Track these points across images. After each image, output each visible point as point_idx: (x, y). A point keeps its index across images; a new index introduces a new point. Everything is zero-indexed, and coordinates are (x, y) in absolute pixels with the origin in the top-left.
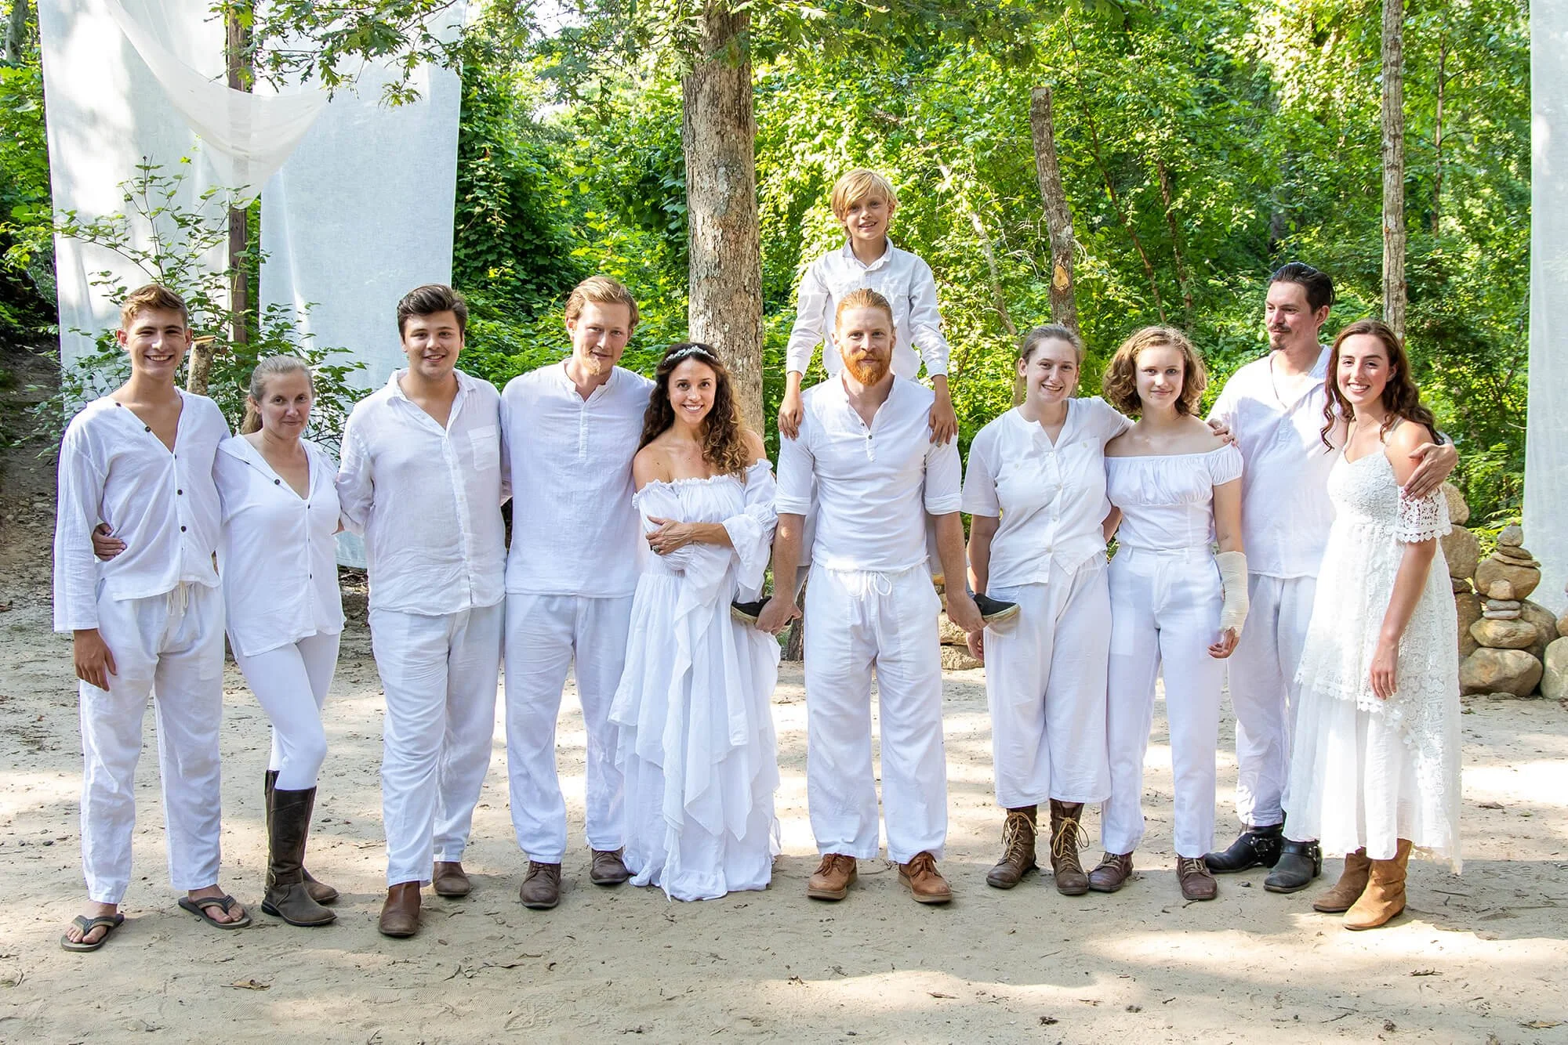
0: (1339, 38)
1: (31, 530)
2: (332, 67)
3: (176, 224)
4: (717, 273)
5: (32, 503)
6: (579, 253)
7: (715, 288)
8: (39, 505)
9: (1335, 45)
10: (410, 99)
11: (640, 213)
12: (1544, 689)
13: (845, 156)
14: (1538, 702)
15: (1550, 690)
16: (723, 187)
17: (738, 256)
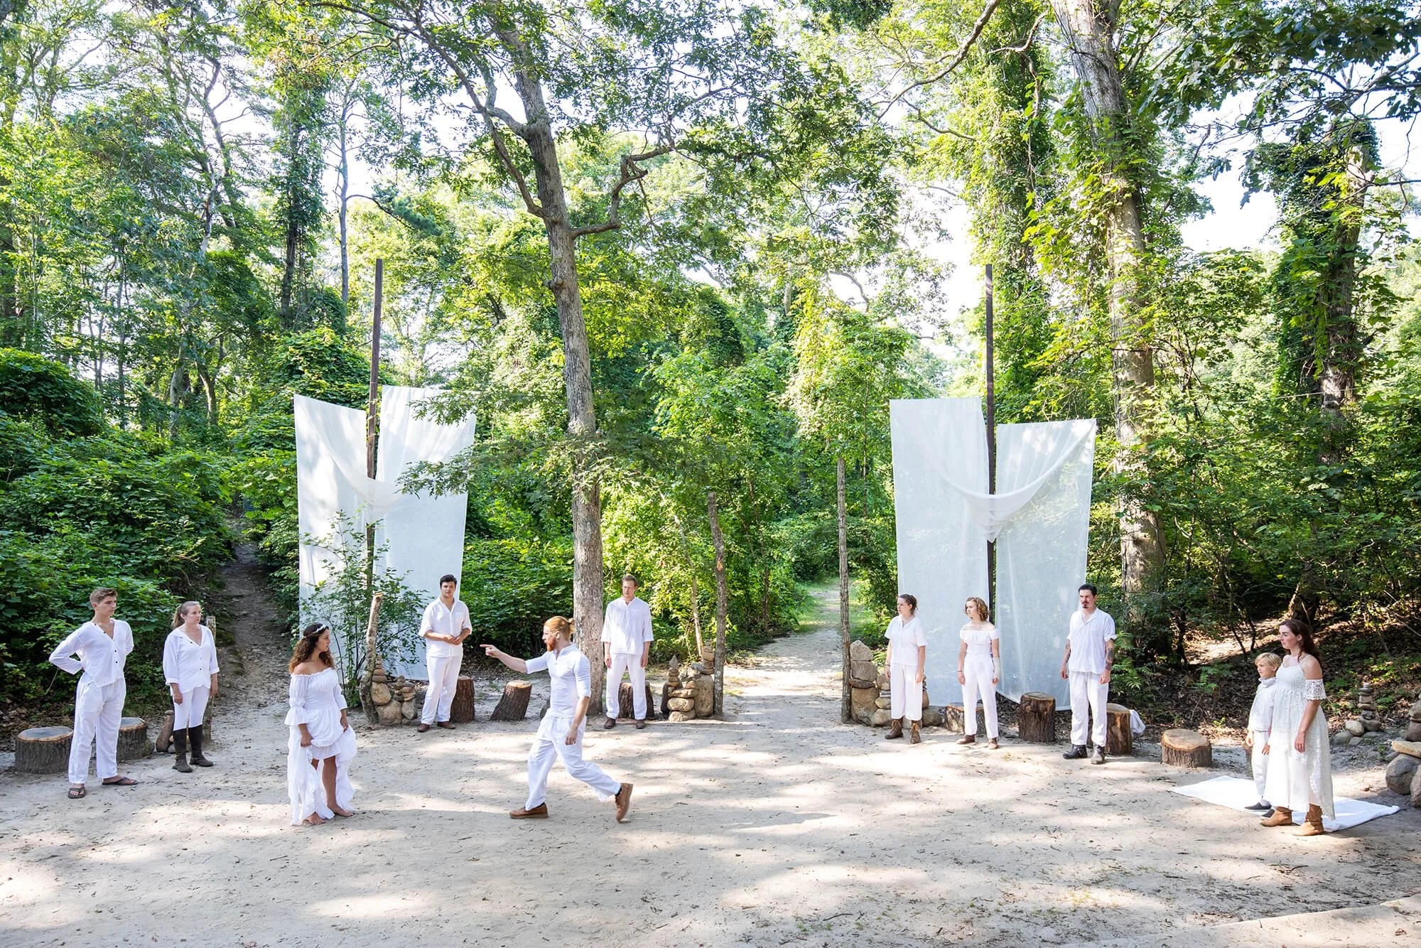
16: (589, 530)
17: (595, 557)
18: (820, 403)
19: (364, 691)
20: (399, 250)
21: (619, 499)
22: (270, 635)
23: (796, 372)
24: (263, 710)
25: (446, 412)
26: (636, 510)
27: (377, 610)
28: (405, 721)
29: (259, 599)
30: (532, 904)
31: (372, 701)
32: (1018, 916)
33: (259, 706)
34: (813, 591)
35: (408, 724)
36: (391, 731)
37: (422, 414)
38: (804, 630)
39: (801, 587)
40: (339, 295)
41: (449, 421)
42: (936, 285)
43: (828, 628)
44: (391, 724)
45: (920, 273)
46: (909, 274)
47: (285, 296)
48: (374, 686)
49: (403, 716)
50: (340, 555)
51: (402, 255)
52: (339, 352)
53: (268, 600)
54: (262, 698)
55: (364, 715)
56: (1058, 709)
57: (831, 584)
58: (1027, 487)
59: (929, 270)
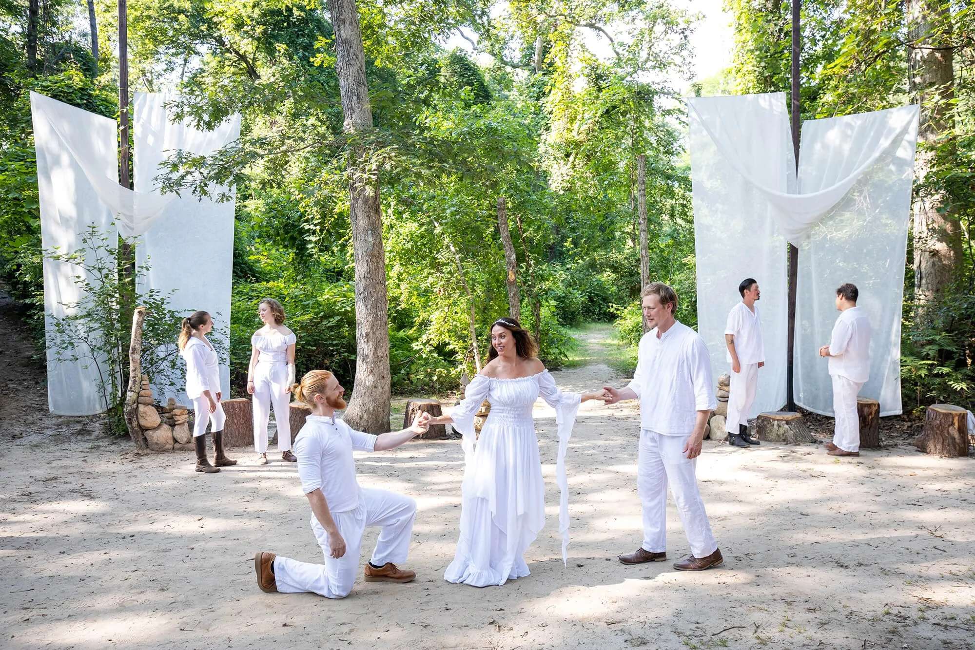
0: (577, 154)
1: (12, 398)
2: (205, 188)
3: (108, 253)
4: (369, 276)
5: (7, 385)
6: (252, 258)
7: (368, 282)
8: (11, 386)
9: (575, 158)
10: (227, 200)
11: (283, 240)
12: (711, 436)
13: (392, 217)
14: (709, 441)
15: (713, 436)
16: (370, 239)
17: (377, 268)
18: (571, 158)
19: (129, 413)
20: (148, 8)
21: (391, 227)
22: (27, 370)
23: (547, 129)
24: (18, 441)
25: (206, 118)
26: (411, 237)
27: (139, 326)
28: (177, 446)
29: (15, 337)
30: (345, 629)
31: (139, 425)
32: (952, 623)
33: (14, 437)
34: (574, 334)
35: (182, 449)
36: (162, 456)
37: (179, 117)
38: (573, 365)
39: (563, 330)
40: (90, 51)
41: (209, 126)
42: (686, 37)
43: (597, 362)
44: (161, 450)
45: (670, 24)
46: (660, 28)
47: (31, 47)
48: (142, 408)
49: (175, 441)
50: (96, 272)
51: (151, 12)
52: (90, 95)
53: (24, 339)
54: (17, 430)
55: (132, 444)
56: (882, 415)
57: (589, 329)
58: (837, 185)
59: (680, 20)
